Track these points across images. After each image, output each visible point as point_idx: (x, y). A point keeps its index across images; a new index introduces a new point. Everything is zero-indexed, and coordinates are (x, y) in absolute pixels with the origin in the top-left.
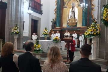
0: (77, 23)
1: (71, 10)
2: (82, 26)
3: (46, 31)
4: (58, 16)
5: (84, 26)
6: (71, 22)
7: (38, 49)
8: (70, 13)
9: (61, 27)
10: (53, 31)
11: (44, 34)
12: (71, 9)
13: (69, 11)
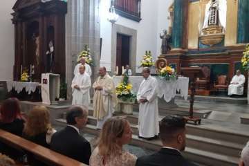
0: (223, 37)
1: (209, 5)
2: (238, 42)
3: (148, 59)
4: (177, 22)
5: (241, 42)
6: (208, 34)
7: (126, 93)
8: (208, 14)
9: (183, 48)
10: (165, 57)
11: (143, 65)
12: (210, 2)
13: (205, 8)
